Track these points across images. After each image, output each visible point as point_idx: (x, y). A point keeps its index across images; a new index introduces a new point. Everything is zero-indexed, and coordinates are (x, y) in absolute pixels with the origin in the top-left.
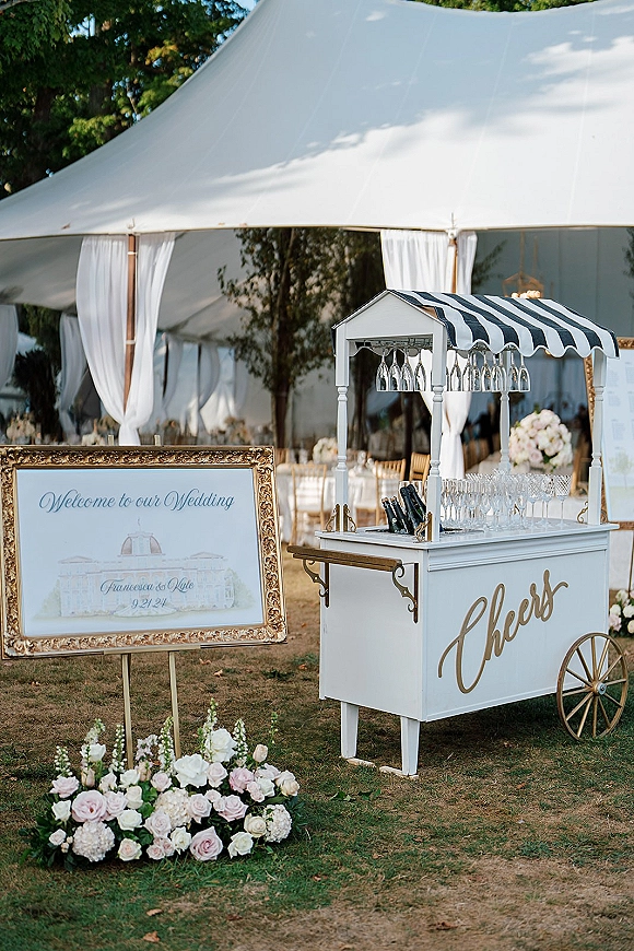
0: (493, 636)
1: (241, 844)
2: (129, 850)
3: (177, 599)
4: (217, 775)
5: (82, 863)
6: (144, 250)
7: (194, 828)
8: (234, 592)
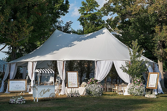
0: (44, 92)
1: (22, 103)
2: (14, 103)
3: (20, 89)
4: (21, 99)
5: (11, 104)
6: (34, 63)
7: (19, 102)
8: (23, 88)
